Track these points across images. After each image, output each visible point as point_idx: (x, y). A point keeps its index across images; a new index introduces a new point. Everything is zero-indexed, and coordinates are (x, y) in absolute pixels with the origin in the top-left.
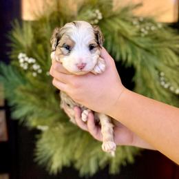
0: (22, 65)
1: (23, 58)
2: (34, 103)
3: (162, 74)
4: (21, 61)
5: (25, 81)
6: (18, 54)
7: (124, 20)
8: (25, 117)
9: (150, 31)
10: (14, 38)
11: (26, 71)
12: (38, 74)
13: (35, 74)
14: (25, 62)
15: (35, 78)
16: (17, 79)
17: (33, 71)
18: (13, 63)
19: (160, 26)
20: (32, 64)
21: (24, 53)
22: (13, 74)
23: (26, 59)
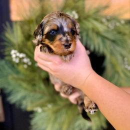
0: (14, 60)
1: (15, 54)
2: (26, 89)
3: (126, 59)
4: (14, 56)
5: (18, 72)
6: (10, 51)
7: (96, 20)
8: (20, 101)
9: (116, 26)
10: (6, 38)
11: (18, 64)
12: (29, 66)
13: (25, 66)
14: (16, 57)
15: (26, 69)
16: (10, 71)
17: (24, 63)
18: (7, 58)
19: (123, 22)
20: (23, 58)
21: (15, 49)
22: (6, 67)
23: (18, 54)
